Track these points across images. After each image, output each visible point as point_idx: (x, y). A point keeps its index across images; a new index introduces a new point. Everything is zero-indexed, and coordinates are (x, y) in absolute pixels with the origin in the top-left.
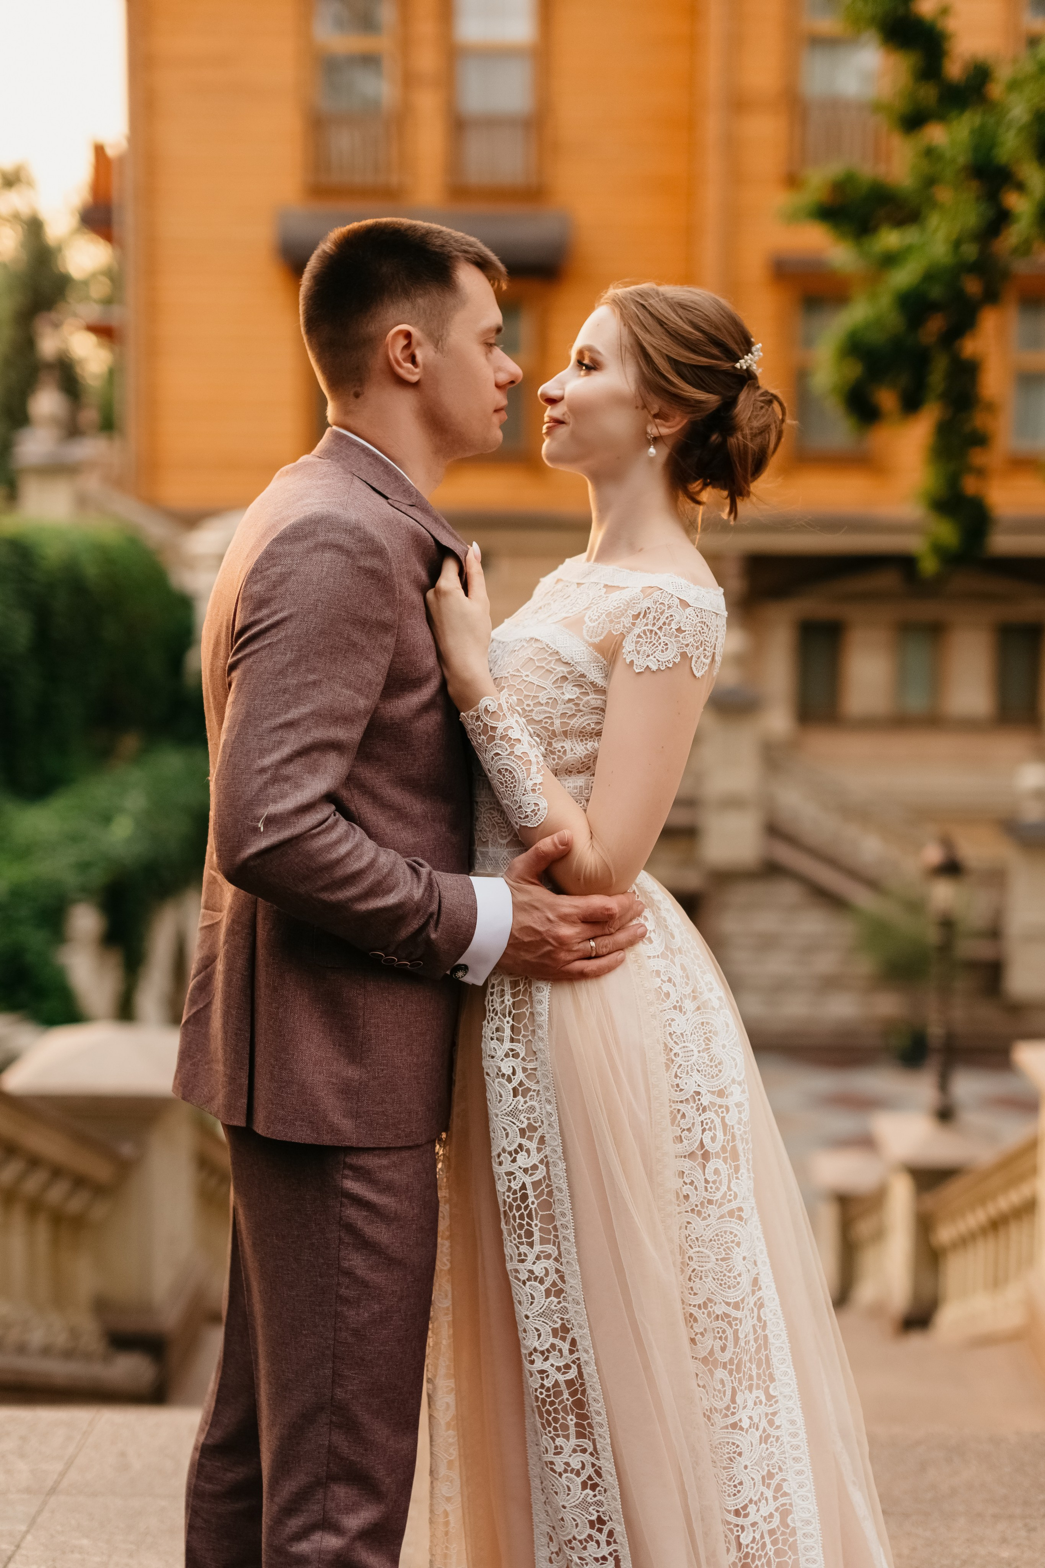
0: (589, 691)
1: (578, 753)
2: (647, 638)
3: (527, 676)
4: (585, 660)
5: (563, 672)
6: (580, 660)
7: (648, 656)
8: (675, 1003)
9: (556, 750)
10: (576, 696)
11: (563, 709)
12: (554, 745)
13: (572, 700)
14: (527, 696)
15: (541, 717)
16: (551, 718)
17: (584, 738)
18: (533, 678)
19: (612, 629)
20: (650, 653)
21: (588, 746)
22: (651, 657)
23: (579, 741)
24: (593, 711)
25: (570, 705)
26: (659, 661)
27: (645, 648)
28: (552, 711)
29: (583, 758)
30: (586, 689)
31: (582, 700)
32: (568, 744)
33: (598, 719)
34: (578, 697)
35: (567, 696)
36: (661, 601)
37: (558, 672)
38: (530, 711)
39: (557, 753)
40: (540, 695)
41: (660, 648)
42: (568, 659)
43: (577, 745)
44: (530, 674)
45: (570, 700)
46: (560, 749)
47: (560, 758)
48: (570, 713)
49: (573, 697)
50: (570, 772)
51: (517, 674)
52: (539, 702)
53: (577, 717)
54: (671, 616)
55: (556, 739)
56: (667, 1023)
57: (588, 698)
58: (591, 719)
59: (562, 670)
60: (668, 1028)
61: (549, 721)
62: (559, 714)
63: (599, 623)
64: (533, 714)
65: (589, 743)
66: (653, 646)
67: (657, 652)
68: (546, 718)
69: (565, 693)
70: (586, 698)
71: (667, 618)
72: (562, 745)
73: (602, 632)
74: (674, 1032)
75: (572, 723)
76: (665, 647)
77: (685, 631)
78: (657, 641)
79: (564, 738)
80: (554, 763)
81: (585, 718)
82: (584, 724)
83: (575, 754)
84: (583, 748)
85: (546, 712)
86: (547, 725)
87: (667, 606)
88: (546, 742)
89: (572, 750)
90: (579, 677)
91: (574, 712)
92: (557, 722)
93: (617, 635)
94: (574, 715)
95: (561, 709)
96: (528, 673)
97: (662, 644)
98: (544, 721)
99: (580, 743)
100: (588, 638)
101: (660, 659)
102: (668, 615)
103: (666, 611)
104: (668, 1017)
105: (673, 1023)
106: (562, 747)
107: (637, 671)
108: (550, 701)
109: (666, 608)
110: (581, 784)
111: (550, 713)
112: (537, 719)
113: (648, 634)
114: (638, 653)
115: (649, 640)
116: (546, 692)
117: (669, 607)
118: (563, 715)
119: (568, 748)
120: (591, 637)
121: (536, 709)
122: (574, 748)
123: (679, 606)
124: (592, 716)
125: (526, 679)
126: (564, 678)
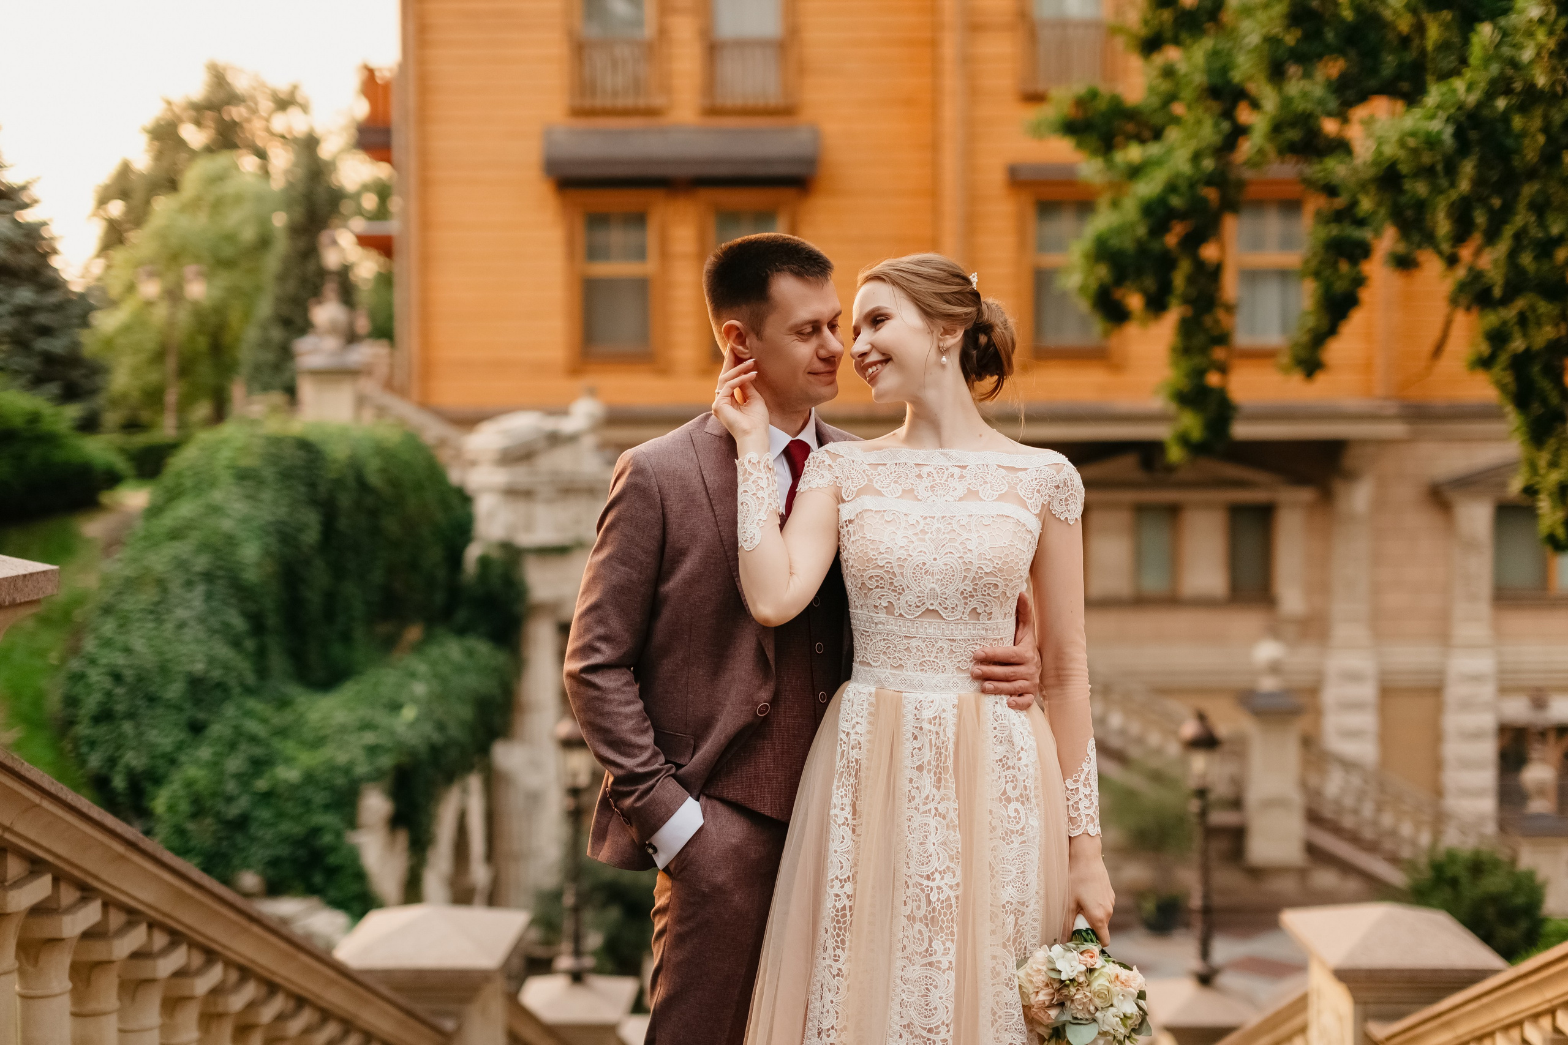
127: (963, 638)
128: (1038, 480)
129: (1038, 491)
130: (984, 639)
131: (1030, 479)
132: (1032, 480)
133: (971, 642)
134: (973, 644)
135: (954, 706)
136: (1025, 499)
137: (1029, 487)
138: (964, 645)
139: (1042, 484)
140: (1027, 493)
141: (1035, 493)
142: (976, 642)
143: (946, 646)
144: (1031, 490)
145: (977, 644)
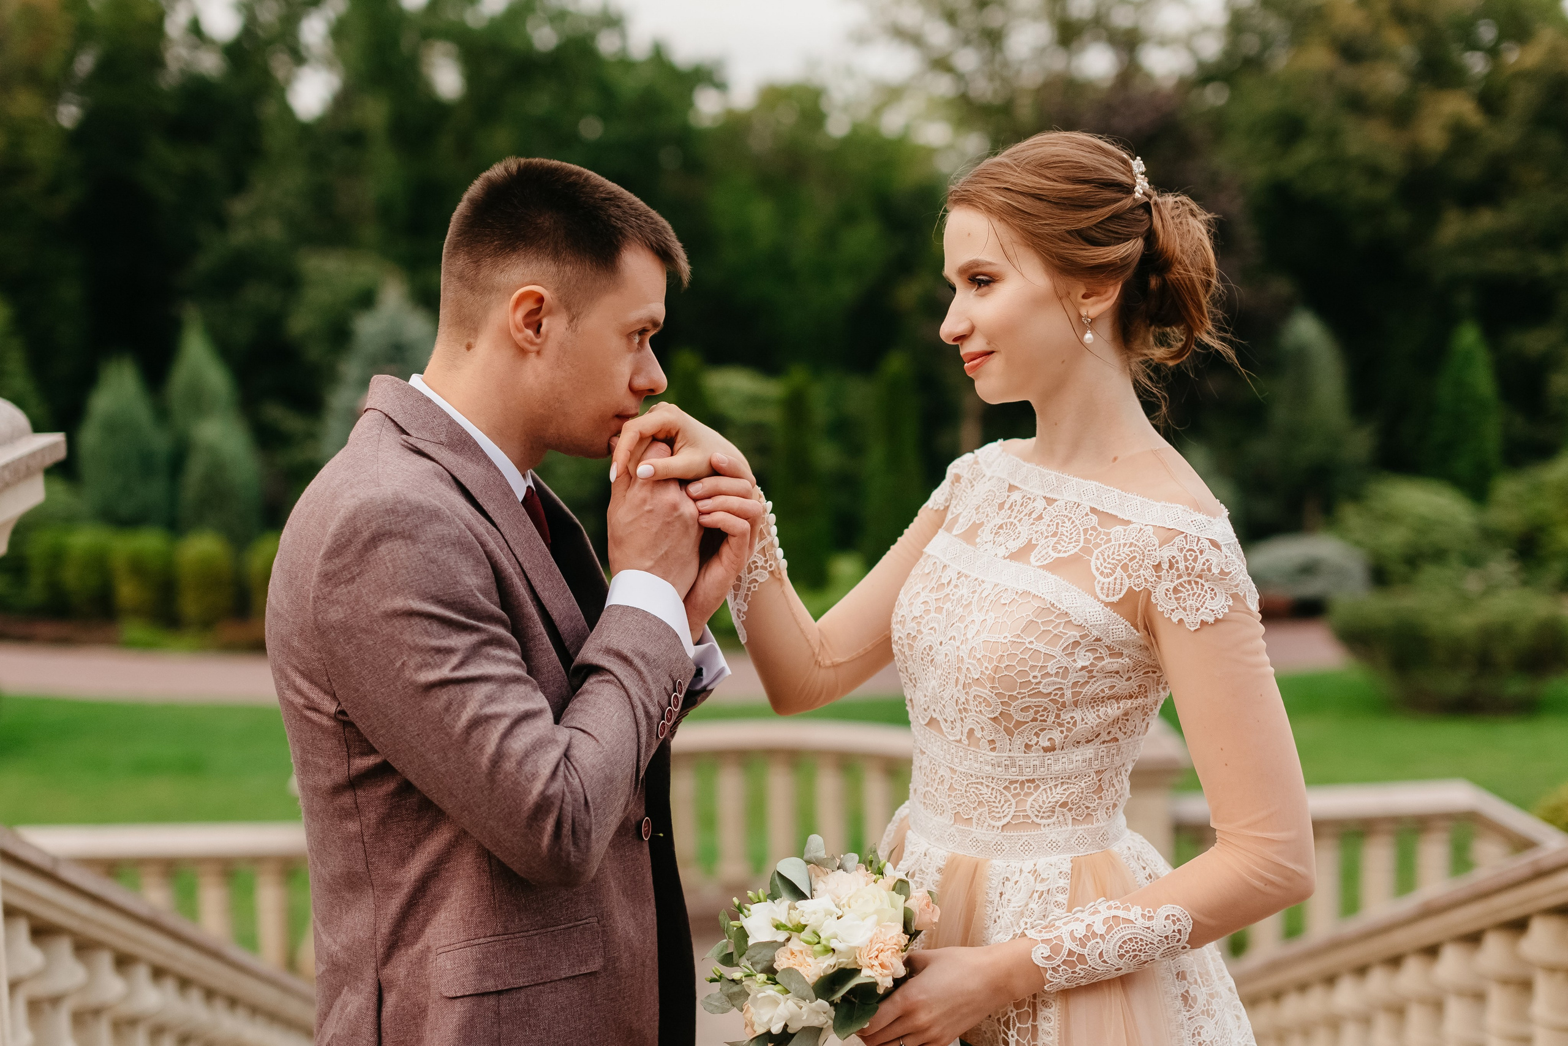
0: (1104, 655)
1: (1089, 723)
2: (1188, 591)
3: (1031, 642)
4: (1102, 622)
5: (1075, 637)
6: (1096, 623)
7: (1198, 610)
8: (1203, 1008)
9: (1065, 722)
10: (1089, 662)
11: (1075, 677)
12: (1062, 716)
13: (1086, 667)
14: (1032, 667)
15: (1050, 689)
16: (1061, 689)
17: (1095, 704)
18: (1040, 646)
19: (1132, 585)
20: (1199, 606)
21: (1100, 713)
22: (1202, 610)
23: (1090, 708)
24: (1107, 675)
25: (1083, 672)
26: (1213, 611)
27: (1191, 602)
28: (1063, 681)
29: (1094, 727)
30: (1101, 653)
31: (1096, 666)
32: (1078, 715)
33: (1112, 682)
34: (1091, 664)
35: (1080, 664)
36: (1188, 547)
37: (1069, 637)
38: (1037, 684)
39: (1066, 725)
40: (1049, 664)
41: (1208, 596)
42: (1082, 621)
43: (1087, 714)
44: (1034, 641)
45: (1083, 668)
46: (1069, 720)
47: (1069, 730)
48: (1082, 681)
49: (1087, 663)
50: (1078, 742)
51: (1019, 640)
52: (1048, 673)
53: (1090, 684)
54: (1208, 561)
55: (1065, 709)
56: (1196, 1032)
57: (1103, 663)
58: (1105, 683)
59: (1074, 634)
60: (1197, 1037)
61: (1059, 693)
62: (1071, 683)
63: (1115, 579)
64: (1041, 687)
65: (1101, 709)
66: (1199, 596)
67: (1207, 601)
68: (1055, 690)
69: (1078, 660)
70: (1101, 664)
71: (1204, 564)
72: (1072, 715)
73: (1121, 589)
74: (1204, 1041)
75: (1084, 691)
76: (1213, 593)
77: (1231, 572)
78: (1202, 590)
79: (1074, 707)
80: (1063, 736)
81: (1098, 684)
82: (1097, 691)
83: (1086, 723)
84: (1094, 716)
85: (1055, 683)
86: (1056, 697)
87: (1198, 551)
88: (1054, 714)
89: (1083, 720)
90: (1094, 641)
91: (1086, 679)
92: (1068, 694)
93: (1140, 591)
94: (1087, 682)
95: (1072, 677)
96: (1032, 639)
97: (1208, 591)
98: (1054, 693)
99: (1091, 710)
100: (1103, 597)
101: (1213, 608)
102: (1204, 560)
103: (1199, 556)
104: (1197, 1025)
105: (1202, 1031)
106: (1072, 718)
107: (1192, 629)
108: (1061, 671)
109: (1198, 553)
110: (1091, 756)
111: (1061, 683)
112: (1045, 691)
113: (1186, 585)
114: (1185, 609)
115: (1191, 592)
116: (1055, 661)
117: (1201, 552)
118: (1075, 684)
119: (1078, 718)
120: (1107, 596)
121: (1044, 681)
122: (1085, 718)
123: (1211, 547)
124: (1105, 681)
125: (1029, 646)
126: (1076, 644)
127: (963, 770)
128: (1132, 548)
129: (1125, 567)
130: (993, 779)
131: (1122, 542)
132: (1125, 545)
133: (973, 780)
134: (978, 783)
135: (940, 870)
136: (1096, 574)
137: (1114, 556)
138: (966, 783)
139: (1135, 557)
140: (1104, 565)
141: (1119, 568)
142: (981, 780)
143: (947, 777)
144: (1114, 561)
145: (982, 783)
